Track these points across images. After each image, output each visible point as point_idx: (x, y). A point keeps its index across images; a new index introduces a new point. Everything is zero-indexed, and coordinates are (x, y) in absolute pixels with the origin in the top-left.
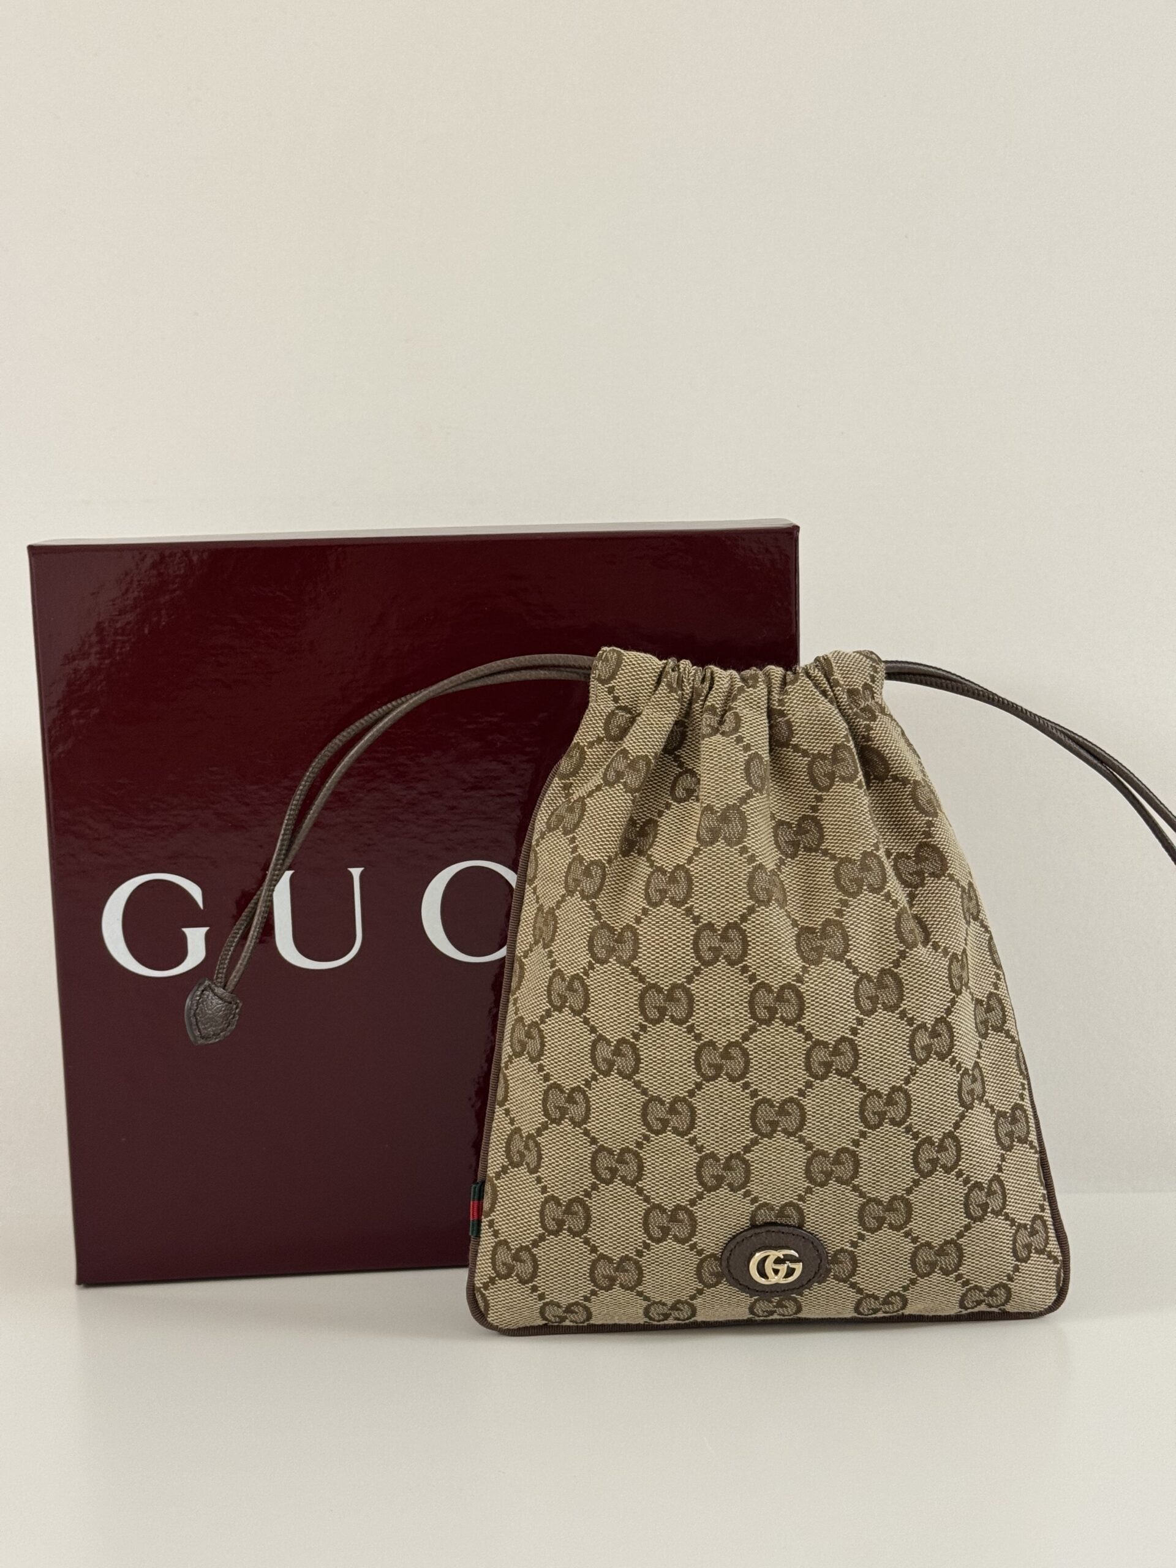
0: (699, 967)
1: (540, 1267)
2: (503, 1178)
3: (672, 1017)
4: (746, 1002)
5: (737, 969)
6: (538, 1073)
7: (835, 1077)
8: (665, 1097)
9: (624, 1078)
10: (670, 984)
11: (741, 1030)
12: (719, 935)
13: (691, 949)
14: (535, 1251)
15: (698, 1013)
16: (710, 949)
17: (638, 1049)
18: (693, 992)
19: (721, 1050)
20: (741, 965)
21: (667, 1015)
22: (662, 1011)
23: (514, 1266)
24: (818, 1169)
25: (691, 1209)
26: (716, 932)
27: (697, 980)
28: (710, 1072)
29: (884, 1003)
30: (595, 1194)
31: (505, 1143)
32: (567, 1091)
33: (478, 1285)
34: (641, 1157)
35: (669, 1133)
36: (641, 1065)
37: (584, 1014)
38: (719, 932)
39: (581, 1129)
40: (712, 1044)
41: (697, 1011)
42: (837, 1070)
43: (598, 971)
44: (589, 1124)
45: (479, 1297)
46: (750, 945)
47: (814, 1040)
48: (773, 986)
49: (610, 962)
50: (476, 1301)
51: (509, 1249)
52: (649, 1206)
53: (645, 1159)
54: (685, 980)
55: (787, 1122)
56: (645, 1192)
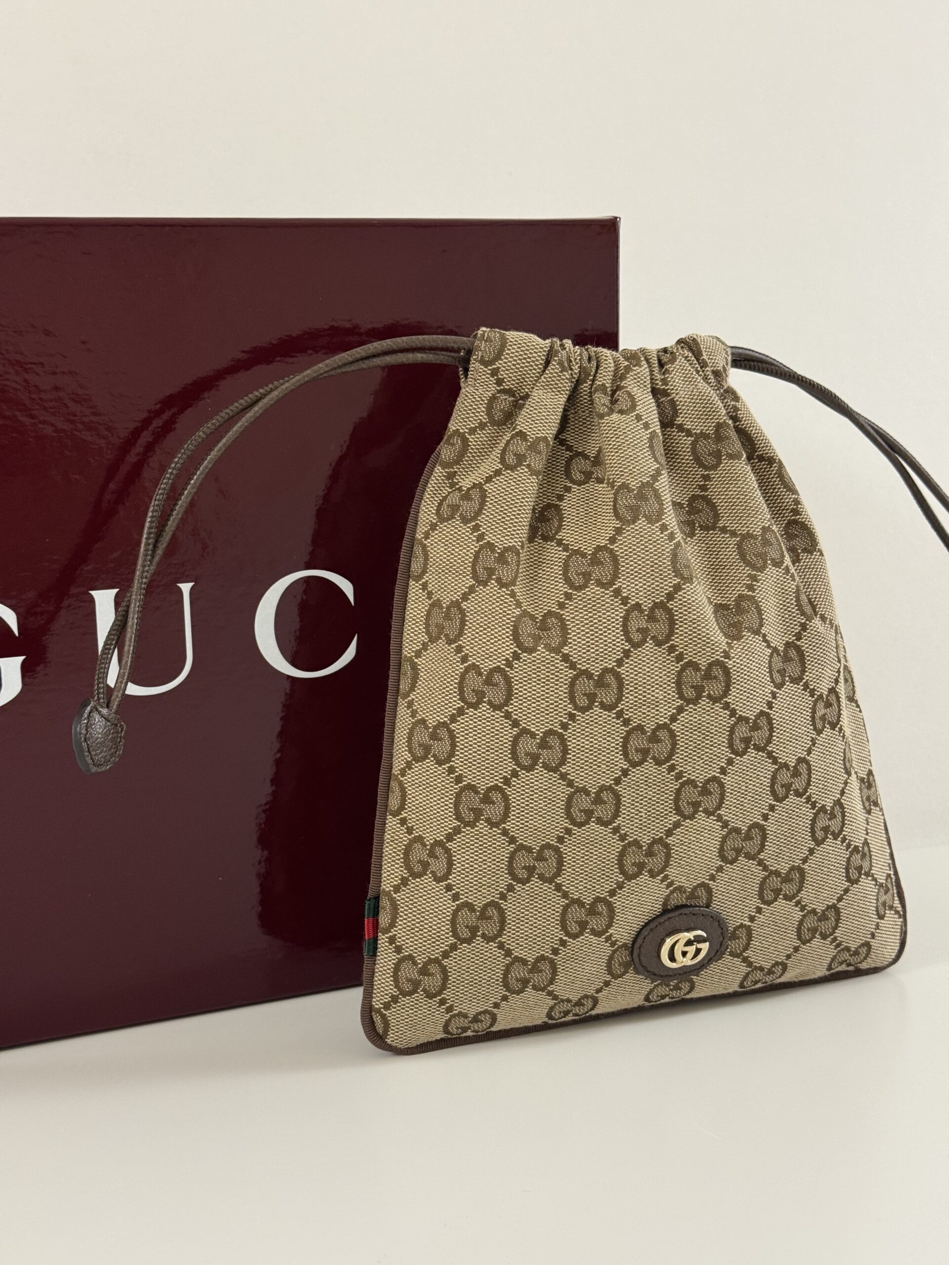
0: (629, 650)
1: (450, 978)
2: (403, 891)
3: (602, 703)
4: (673, 683)
5: (664, 649)
6: (448, 775)
7: (752, 753)
8: (591, 787)
9: (549, 771)
10: (601, 669)
11: (669, 711)
12: (646, 615)
13: (621, 631)
14: (445, 962)
15: (627, 698)
16: (638, 631)
17: (566, 739)
18: (623, 676)
19: (649, 734)
20: (668, 645)
21: (597, 702)
22: (592, 698)
23: (420, 981)
24: (730, 847)
25: (610, 900)
26: (643, 613)
27: (627, 663)
28: (637, 758)
29: (790, 676)
30: (511, 895)
31: (403, 854)
32: (482, 792)
33: (377, 1004)
34: (562, 852)
35: (592, 824)
36: (568, 756)
37: (506, 708)
38: (646, 613)
39: (500, 829)
40: (640, 728)
41: (627, 695)
42: (755, 745)
43: (525, 661)
44: (508, 824)
45: (377, 1019)
46: (677, 624)
47: (737, 716)
48: (701, 664)
49: (539, 650)
50: (373, 1022)
51: (415, 963)
52: (567, 902)
53: (566, 854)
54: (615, 664)
55: (708, 802)
56: (564, 888)
